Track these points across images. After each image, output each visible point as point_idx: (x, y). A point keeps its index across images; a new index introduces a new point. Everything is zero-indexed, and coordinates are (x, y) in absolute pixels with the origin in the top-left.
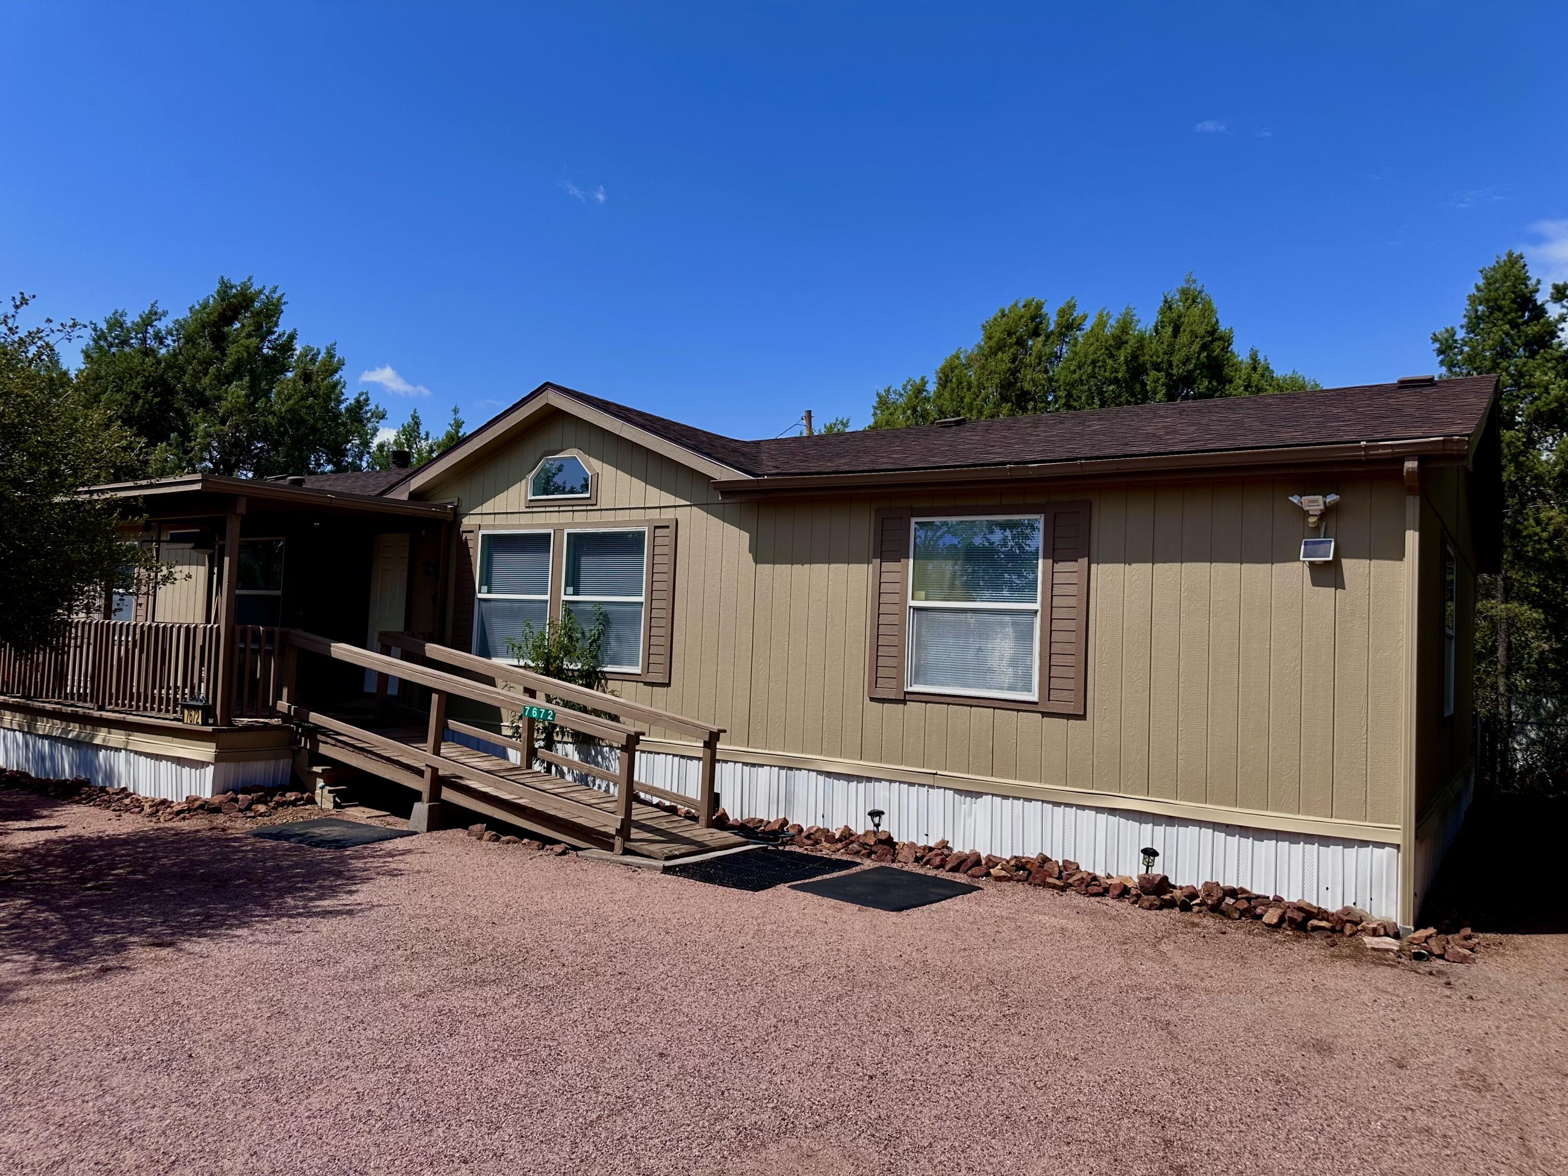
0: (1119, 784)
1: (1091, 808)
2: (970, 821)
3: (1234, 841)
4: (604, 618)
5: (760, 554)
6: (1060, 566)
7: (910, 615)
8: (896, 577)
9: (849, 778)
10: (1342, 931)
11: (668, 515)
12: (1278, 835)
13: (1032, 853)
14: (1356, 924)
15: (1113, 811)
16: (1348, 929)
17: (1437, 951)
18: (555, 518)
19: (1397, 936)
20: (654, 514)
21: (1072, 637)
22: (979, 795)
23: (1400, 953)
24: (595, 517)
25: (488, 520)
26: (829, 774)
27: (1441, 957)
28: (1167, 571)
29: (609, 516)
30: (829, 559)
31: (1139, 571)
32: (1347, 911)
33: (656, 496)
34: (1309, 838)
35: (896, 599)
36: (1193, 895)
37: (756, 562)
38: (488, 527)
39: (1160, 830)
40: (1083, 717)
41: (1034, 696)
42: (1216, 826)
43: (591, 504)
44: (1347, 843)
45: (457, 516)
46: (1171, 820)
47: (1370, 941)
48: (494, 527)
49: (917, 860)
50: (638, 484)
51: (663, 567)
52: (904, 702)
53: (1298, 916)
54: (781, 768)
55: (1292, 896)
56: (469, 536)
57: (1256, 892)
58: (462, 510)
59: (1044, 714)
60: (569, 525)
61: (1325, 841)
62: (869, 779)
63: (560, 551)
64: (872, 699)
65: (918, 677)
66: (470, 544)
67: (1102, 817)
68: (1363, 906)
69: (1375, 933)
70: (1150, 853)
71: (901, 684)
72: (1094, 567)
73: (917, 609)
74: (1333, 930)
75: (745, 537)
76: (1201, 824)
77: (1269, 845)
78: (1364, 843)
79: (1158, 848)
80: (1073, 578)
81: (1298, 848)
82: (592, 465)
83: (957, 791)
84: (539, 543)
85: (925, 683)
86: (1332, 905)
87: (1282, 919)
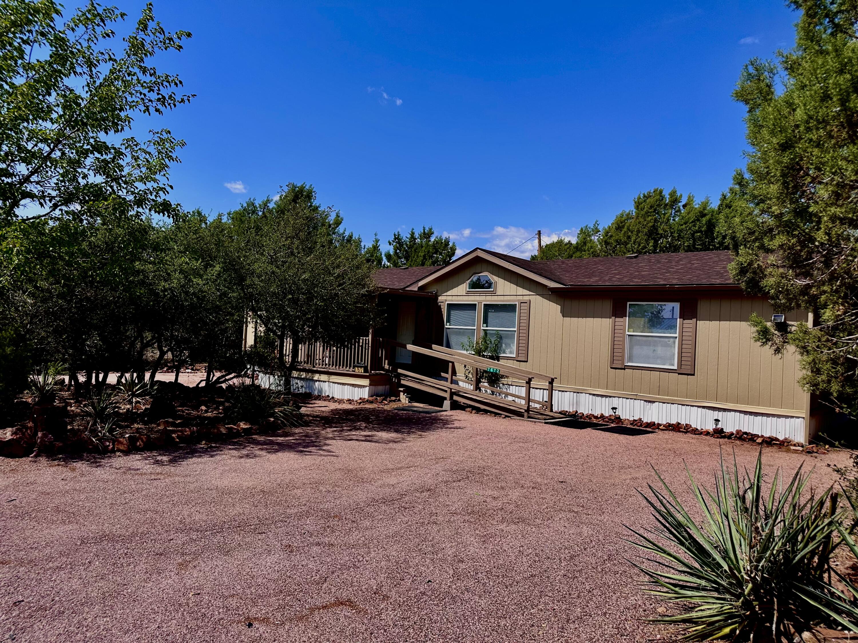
0: (706, 398)
1: (696, 406)
2: (650, 412)
3: (747, 416)
4: (500, 337)
5: (564, 314)
6: (686, 321)
7: (627, 339)
8: (622, 324)
9: (602, 396)
10: (783, 445)
11: (526, 298)
12: (763, 415)
13: (674, 422)
14: (789, 443)
15: (704, 407)
16: (786, 444)
17: (815, 451)
18: (478, 298)
19: (802, 446)
20: (521, 298)
21: (690, 347)
22: (654, 402)
23: (803, 451)
24: (495, 298)
25: (450, 298)
26: (594, 395)
27: (816, 452)
28: (725, 324)
29: (502, 298)
30: (594, 316)
31: (715, 324)
32: (786, 439)
33: (521, 291)
34: (773, 416)
35: (621, 331)
36: (732, 434)
37: (563, 317)
38: (449, 300)
39: (721, 413)
40: (694, 375)
41: (675, 367)
42: (740, 412)
43: (494, 293)
44: (787, 417)
45: (436, 297)
46: (725, 410)
47: (792, 448)
48: (452, 300)
49: (631, 424)
50: (513, 286)
51: (524, 318)
52: (624, 369)
53: (768, 440)
54: (574, 392)
55: (767, 434)
56: (441, 304)
57: (754, 433)
58: (438, 294)
59: (679, 374)
60: (484, 301)
61: (779, 416)
62: (610, 397)
63: (480, 311)
64: (611, 368)
65: (630, 360)
66: (442, 307)
67: (700, 409)
68: (792, 438)
69: (795, 445)
70: (717, 421)
71: (623, 363)
72: (698, 322)
73: (629, 335)
74: (780, 444)
75: (559, 307)
76: (735, 411)
77: (760, 418)
78: (792, 417)
79: (720, 419)
80: (691, 326)
81: (770, 419)
82: (494, 279)
83: (645, 401)
84: (472, 307)
85: (632, 362)
86: (781, 438)
87: (763, 441)
